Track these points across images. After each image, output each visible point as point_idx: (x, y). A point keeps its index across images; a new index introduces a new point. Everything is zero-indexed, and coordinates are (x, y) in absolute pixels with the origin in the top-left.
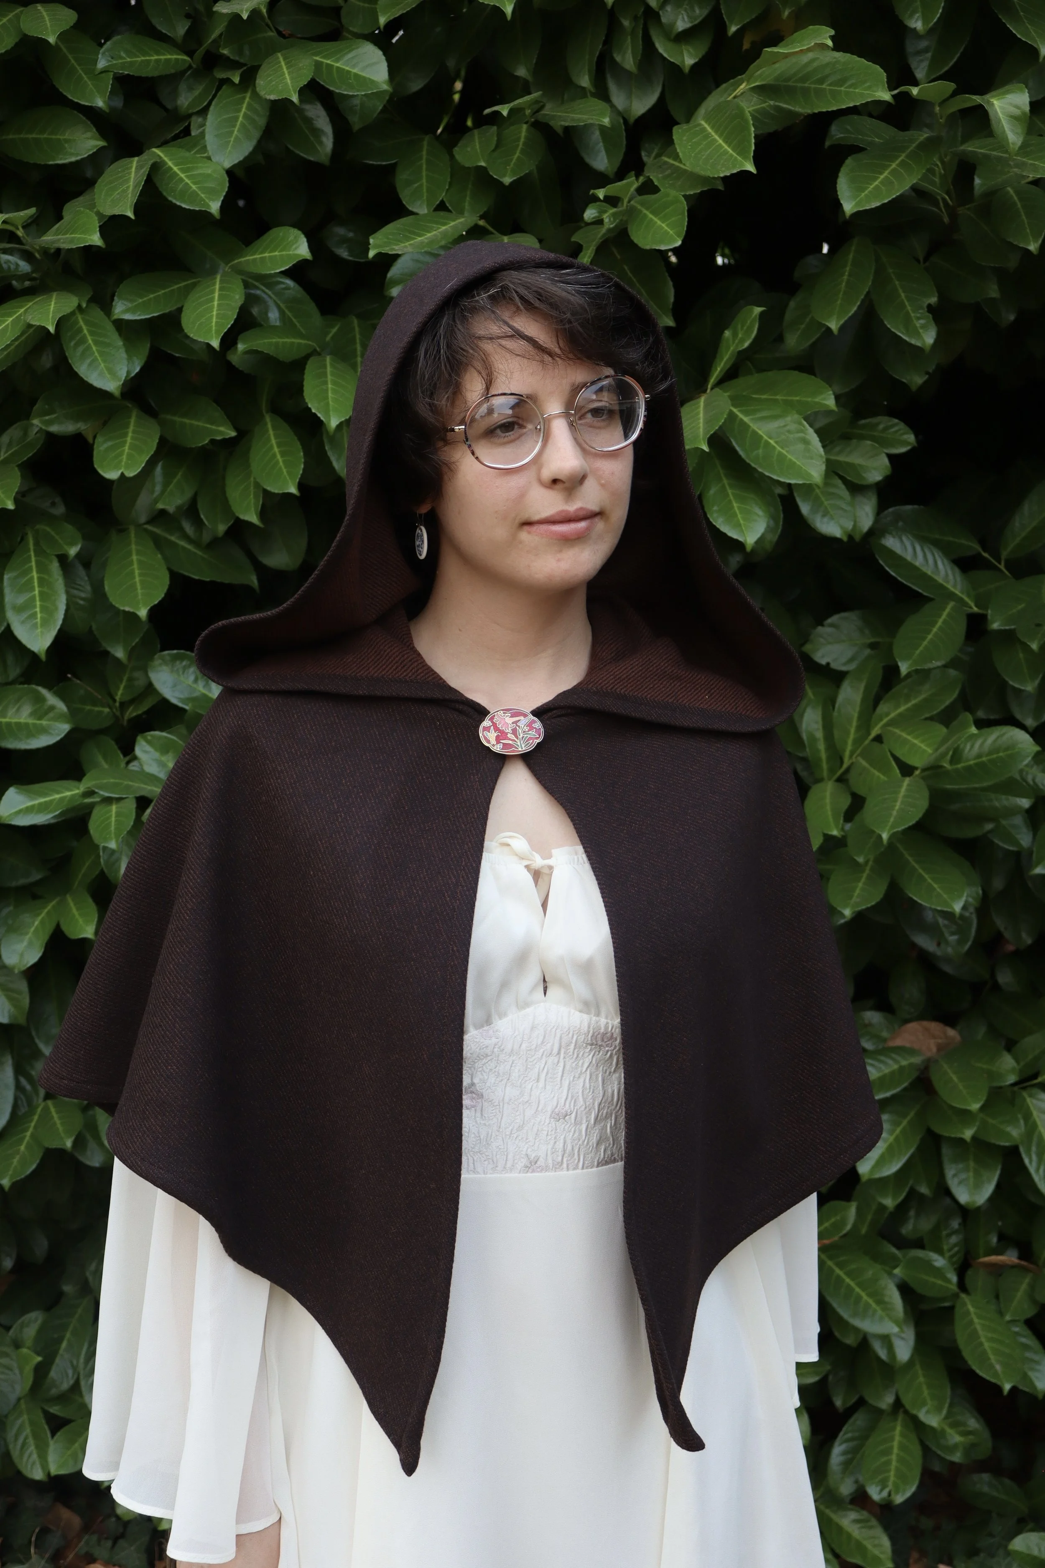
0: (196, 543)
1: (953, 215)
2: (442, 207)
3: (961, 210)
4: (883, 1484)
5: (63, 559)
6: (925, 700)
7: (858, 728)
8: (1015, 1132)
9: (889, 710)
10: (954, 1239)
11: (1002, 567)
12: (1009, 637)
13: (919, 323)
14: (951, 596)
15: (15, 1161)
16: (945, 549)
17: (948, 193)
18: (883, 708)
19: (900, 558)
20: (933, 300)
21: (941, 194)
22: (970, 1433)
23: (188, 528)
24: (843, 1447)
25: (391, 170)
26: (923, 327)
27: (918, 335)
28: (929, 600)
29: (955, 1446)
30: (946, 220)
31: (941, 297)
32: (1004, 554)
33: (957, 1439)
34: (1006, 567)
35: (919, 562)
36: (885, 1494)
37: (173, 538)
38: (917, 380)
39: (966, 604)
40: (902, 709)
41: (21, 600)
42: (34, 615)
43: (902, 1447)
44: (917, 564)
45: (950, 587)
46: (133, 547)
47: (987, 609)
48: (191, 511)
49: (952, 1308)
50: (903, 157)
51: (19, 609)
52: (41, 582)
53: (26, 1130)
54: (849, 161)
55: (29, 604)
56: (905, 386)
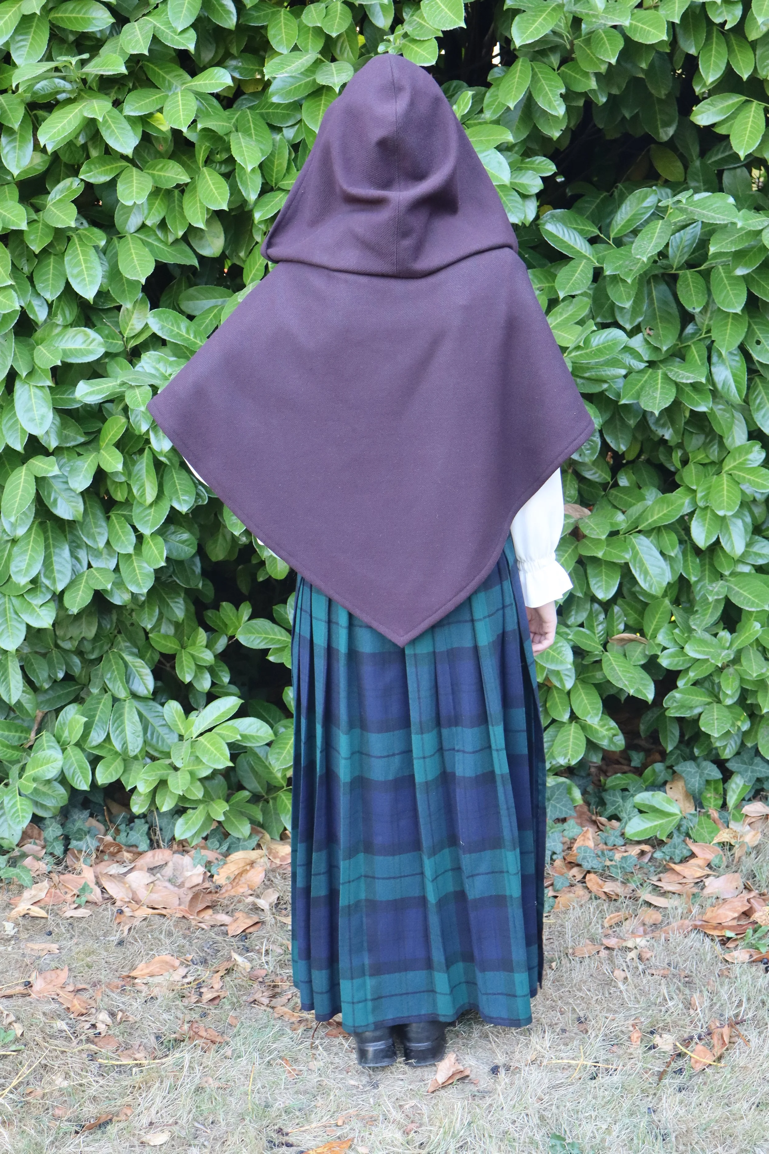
0: (165, 243)
1: (572, 44)
2: (295, 48)
3: (576, 42)
4: (565, 756)
5: (96, 248)
6: (571, 315)
8: (627, 557)
10: (600, 627)
11: (611, 242)
12: (615, 279)
13: (556, 103)
14: (585, 257)
15: (78, 599)
16: (581, 232)
17: (568, 32)
19: (556, 236)
20: (563, 91)
21: (565, 33)
22: (612, 729)
23: (160, 234)
25: (265, 28)
26: (558, 105)
27: (556, 109)
28: (573, 259)
29: (604, 737)
30: (568, 47)
31: (567, 88)
32: (612, 235)
33: (605, 733)
34: (613, 242)
35: (566, 239)
36: (566, 761)
37: (150, 241)
38: (556, 134)
39: (592, 262)
40: (559, 320)
41: (75, 271)
42: (84, 279)
43: (575, 738)
44: (565, 240)
45: (583, 252)
46: (131, 245)
47: (603, 263)
48: (163, 225)
49: (599, 662)
50: (544, 15)
51: (76, 277)
52: (86, 261)
53: (81, 584)
54: (517, 18)
55: (81, 273)
56: (550, 139)
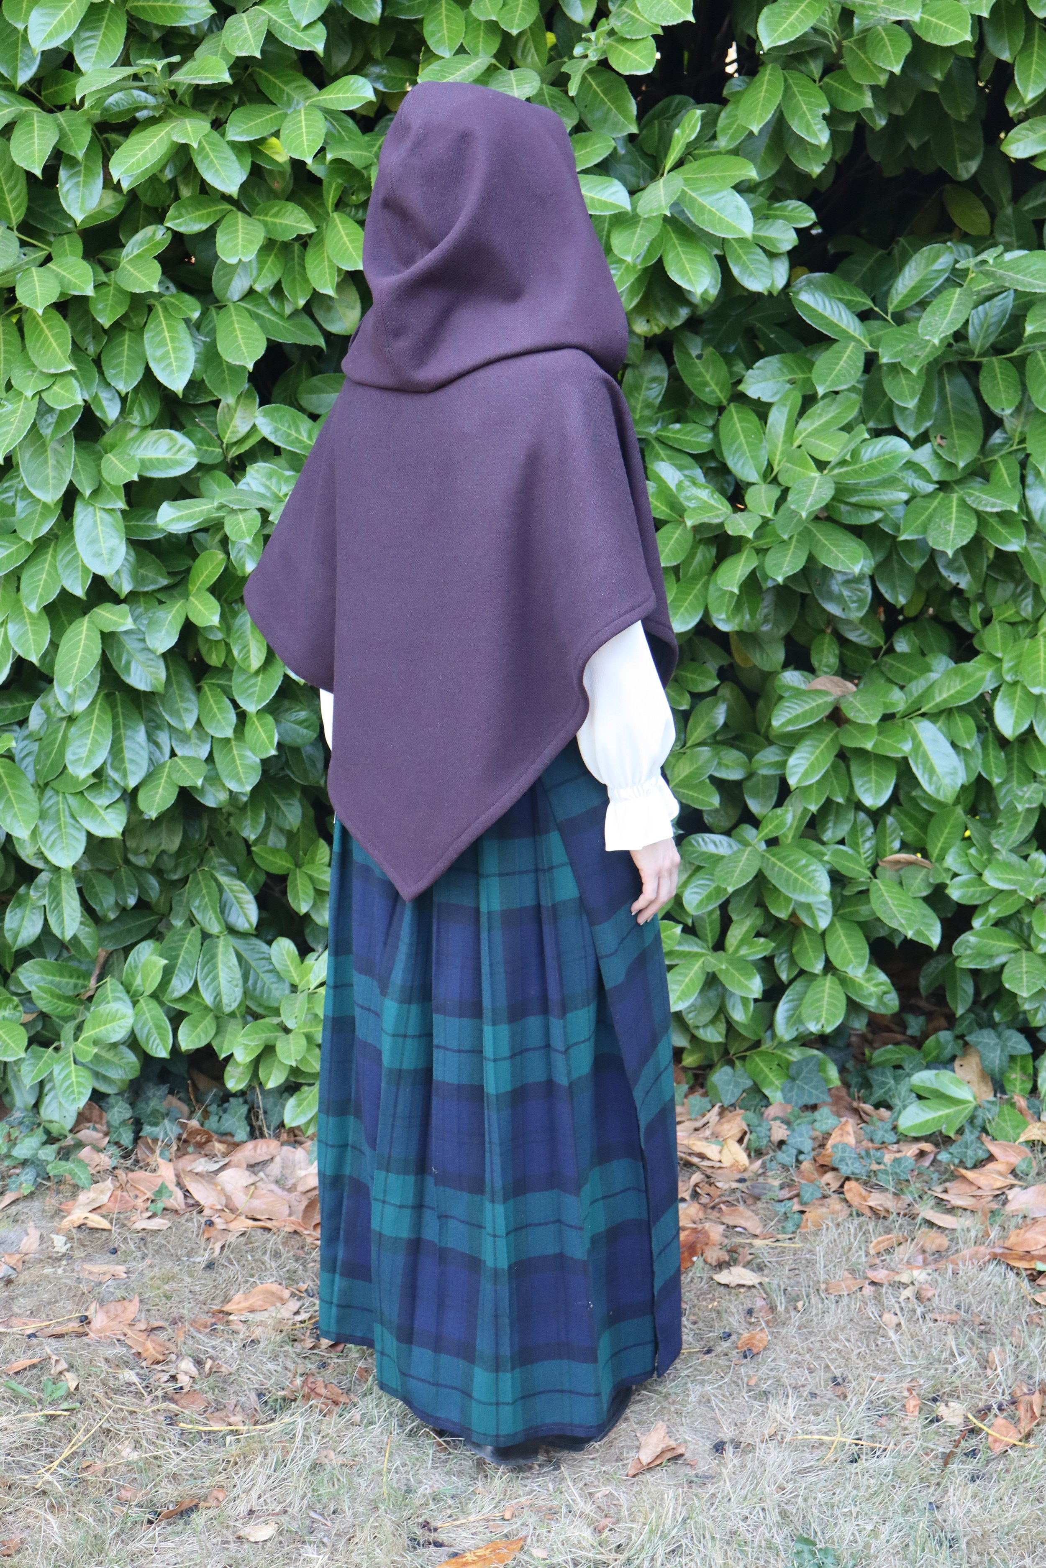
0: (281, 316)
1: (840, 46)
2: (461, 50)
3: (845, 43)
4: (818, 1020)
5: (187, 321)
6: (834, 418)
7: (785, 442)
8: (906, 748)
9: (807, 425)
10: (868, 845)
11: (889, 318)
12: (895, 368)
13: (816, 128)
14: (853, 338)
16: (848, 304)
17: (835, 30)
18: (802, 424)
19: (813, 310)
20: (827, 111)
21: (830, 31)
22: (881, 984)
23: (273, 302)
24: (787, 1006)
25: (420, 22)
26: (820, 130)
27: (816, 136)
28: (835, 341)
29: (871, 995)
30: (835, 50)
31: (833, 108)
32: (891, 309)
33: (873, 989)
34: (893, 319)
35: (827, 313)
36: (818, 1026)
37: (260, 312)
38: (816, 170)
39: (863, 345)
40: (816, 424)
41: (159, 353)
42: (170, 364)
43: (831, 996)
45: (851, 331)
46: (234, 318)
47: (877, 347)
48: (277, 291)
49: (867, 891)
50: (803, 6)
51: (159, 360)
52: (173, 339)
53: (160, 778)
54: (766, 8)
55: (165, 356)
56: (807, 176)
